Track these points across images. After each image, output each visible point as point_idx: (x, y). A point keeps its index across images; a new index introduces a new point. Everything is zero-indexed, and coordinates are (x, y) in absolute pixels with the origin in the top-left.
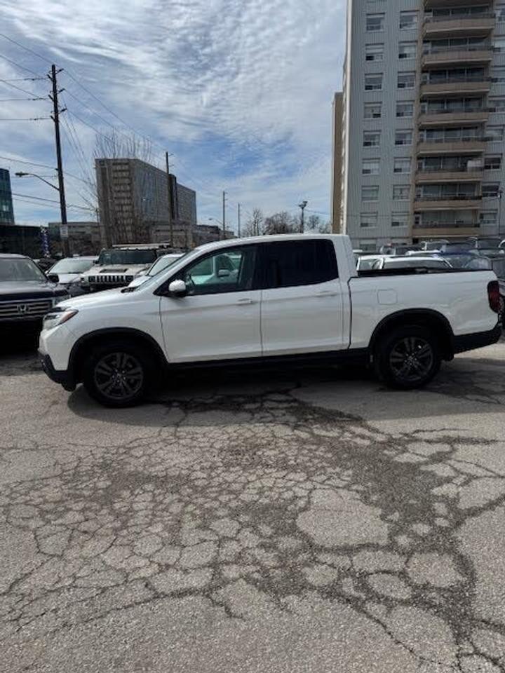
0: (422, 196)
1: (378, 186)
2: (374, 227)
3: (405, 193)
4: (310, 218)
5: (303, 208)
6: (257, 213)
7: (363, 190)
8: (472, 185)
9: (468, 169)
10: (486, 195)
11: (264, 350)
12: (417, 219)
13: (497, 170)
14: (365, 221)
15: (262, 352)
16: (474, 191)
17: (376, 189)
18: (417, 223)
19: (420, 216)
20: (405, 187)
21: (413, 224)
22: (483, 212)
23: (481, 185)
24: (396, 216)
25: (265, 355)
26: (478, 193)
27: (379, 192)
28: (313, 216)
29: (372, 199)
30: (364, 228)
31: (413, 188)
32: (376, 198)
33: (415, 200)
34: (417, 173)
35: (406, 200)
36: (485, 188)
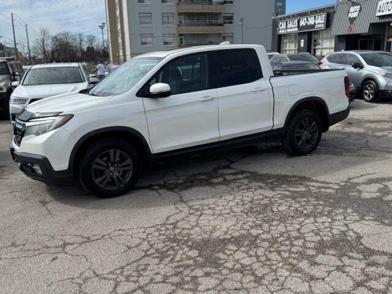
0: (183, 22)
1: (151, 13)
2: (152, 46)
3: (170, 19)
4: (87, 37)
5: (102, 28)
6: (44, 32)
7: (140, 16)
8: (216, 15)
9: (213, 3)
10: (226, 23)
11: (221, 135)
12: (181, 39)
13: (231, 4)
14: (144, 40)
15: (220, 137)
16: (218, 19)
17: (150, 15)
18: (181, 42)
19: (183, 37)
20: (170, 15)
21: (179, 43)
22: (225, 35)
23: (223, 15)
24: (166, 37)
25: (221, 140)
26: (221, 21)
27: (152, 17)
28: (90, 36)
29: (147, 23)
30: (144, 46)
31: (176, 16)
32: (151, 23)
33: (179, 26)
34: (178, 4)
35: (172, 25)
36: (225, 18)
